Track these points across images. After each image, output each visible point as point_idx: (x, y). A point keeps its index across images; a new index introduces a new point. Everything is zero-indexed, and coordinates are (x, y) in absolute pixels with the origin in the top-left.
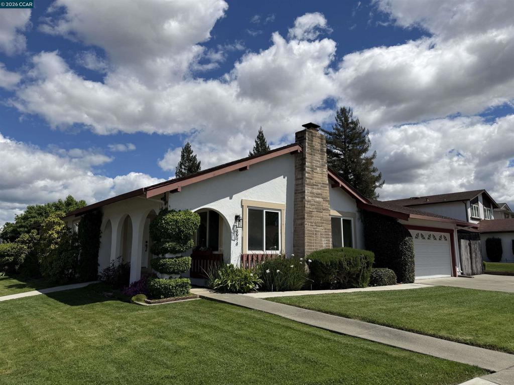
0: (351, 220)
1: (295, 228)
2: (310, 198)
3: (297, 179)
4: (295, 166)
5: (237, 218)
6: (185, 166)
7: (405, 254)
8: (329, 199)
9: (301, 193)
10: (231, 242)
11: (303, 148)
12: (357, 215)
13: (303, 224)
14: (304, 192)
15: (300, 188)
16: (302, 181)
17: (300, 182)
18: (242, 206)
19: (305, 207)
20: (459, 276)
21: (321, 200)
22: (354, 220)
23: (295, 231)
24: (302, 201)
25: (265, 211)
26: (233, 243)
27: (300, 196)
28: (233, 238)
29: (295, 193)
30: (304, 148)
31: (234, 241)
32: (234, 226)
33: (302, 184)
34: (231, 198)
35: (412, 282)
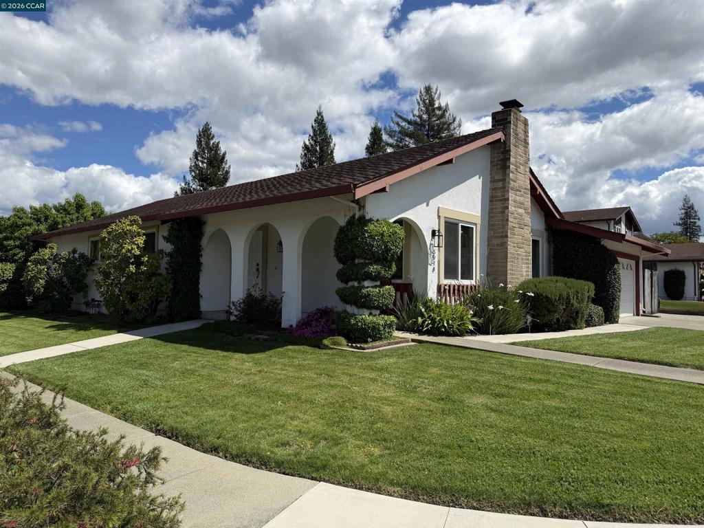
0: (538, 241)
1: (491, 249)
2: (513, 208)
3: (493, 181)
4: (491, 162)
5: (434, 233)
6: (203, 158)
7: (614, 286)
8: (530, 211)
9: (502, 200)
10: (427, 267)
11: (507, 135)
12: (545, 234)
13: (504, 245)
14: (508, 199)
15: (500, 194)
16: (504, 184)
17: (500, 184)
18: (439, 217)
19: (507, 220)
20: (642, 315)
21: (523, 211)
22: (542, 240)
23: (489, 254)
24: (503, 212)
25: (460, 224)
26: (430, 268)
27: (499, 205)
28: (430, 262)
29: (491, 201)
30: (507, 137)
31: (431, 265)
32: (431, 244)
33: (504, 187)
34: (427, 205)
35: (617, 322)
